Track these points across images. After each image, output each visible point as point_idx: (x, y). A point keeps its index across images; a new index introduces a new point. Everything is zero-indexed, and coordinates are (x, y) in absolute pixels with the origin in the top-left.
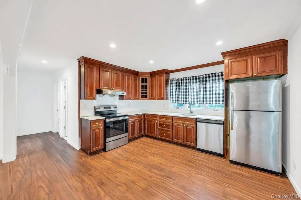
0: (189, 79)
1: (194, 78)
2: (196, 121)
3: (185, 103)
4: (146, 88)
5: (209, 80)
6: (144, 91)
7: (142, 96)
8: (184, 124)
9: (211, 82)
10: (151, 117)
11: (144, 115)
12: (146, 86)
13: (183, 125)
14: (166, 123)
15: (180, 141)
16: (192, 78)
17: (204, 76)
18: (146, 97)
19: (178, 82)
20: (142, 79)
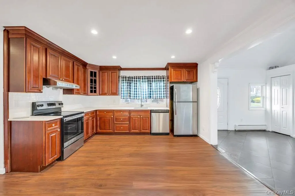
0: (139, 78)
1: (144, 77)
2: (151, 112)
3: (135, 98)
4: (95, 82)
5: (155, 81)
6: (93, 86)
7: (91, 92)
8: (140, 115)
9: (156, 82)
10: (105, 113)
11: (96, 111)
12: (95, 81)
13: (140, 117)
14: (123, 117)
15: (137, 131)
16: (141, 78)
17: (151, 77)
18: (95, 92)
19: (129, 80)
20: (91, 72)
